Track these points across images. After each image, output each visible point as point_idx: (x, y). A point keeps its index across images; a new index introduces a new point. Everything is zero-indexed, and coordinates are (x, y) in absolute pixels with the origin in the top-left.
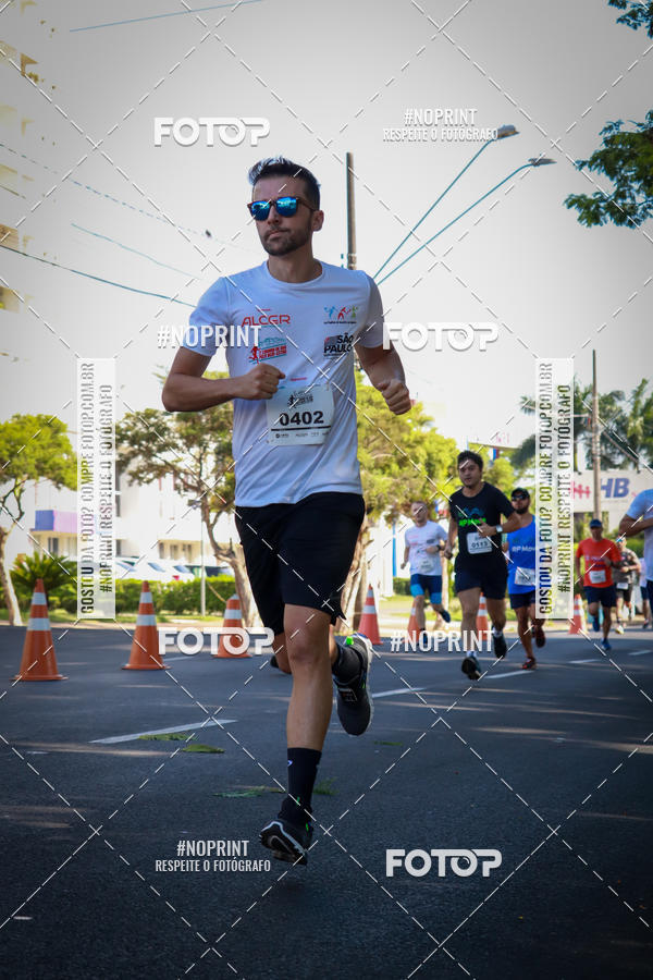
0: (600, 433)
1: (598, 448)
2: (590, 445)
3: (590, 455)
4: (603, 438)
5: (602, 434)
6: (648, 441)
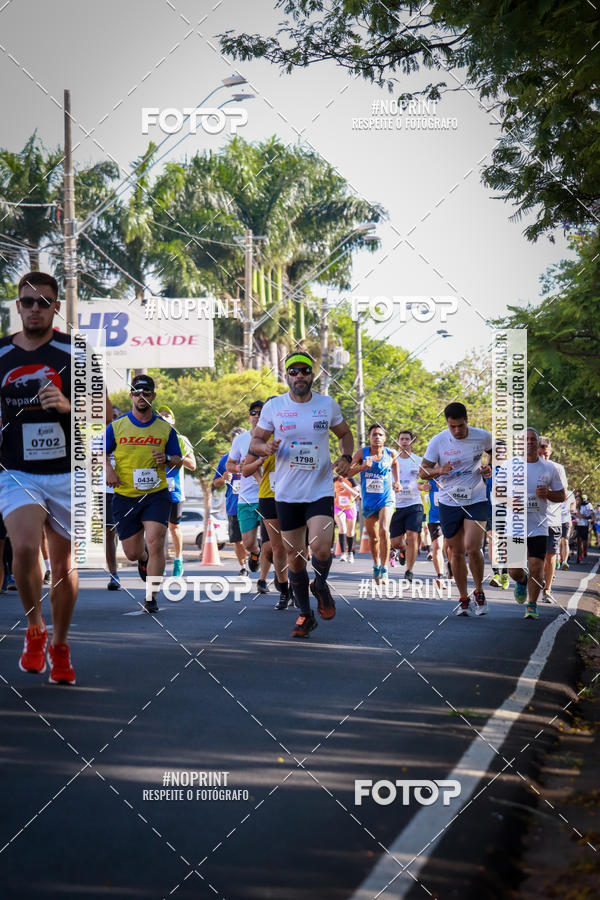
0: (76, 235)
2: (60, 256)
4: (83, 244)
5: (81, 235)
6: (159, 249)
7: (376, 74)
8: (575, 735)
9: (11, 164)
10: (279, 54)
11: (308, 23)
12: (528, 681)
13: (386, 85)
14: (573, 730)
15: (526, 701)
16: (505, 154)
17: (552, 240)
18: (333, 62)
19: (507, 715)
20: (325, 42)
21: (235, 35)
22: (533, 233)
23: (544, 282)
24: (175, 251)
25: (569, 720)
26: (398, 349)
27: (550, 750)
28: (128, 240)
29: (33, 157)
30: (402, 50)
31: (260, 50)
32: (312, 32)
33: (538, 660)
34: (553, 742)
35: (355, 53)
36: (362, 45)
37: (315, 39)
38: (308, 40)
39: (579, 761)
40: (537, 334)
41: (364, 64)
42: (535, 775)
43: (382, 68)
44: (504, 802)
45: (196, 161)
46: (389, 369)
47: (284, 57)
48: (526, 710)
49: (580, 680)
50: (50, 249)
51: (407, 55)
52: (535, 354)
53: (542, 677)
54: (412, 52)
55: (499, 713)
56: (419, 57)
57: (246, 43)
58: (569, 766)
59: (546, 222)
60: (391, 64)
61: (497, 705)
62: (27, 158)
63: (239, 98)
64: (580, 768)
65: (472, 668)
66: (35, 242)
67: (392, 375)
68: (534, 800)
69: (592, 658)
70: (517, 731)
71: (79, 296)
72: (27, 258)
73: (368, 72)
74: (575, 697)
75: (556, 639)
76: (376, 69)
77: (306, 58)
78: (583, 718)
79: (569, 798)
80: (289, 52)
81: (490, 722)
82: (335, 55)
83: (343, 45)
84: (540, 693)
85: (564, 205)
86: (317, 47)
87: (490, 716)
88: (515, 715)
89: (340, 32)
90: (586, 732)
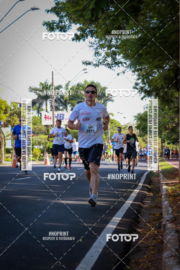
0: (54, 99)
1: (54, 104)
2: (51, 103)
3: (51, 106)
4: (56, 101)
5: (55, 99)
6: (70, 101)
7: (112, 68)
8: (149, 195)
9: (42, 85)
10: (93, 64)
11: (99, 59)
12: (141, 184)
13: (114, 70)
14: (149, 194)
15: (140, 188)
16: (137, 84)
17: (146, 100)
18: (103, 66)
19: (137, 191)
20: (102, 62)
21: (85, 61)
22: (142, 99)
23: (144, 108)
24: (73, 102)
25: (149, 192)
26: (116, 121)
27: (145, 198)
28: (64, 100)
29: (46, 84)
30: (117, 63)
31: (90, 64)
32: (100, 60)
33: (143, 180)
34: (145, 196)
35: (108, 64)
36: (109, 63)
37: (100, 62)
38: (99, 62)
39: (150, 200)
40: (142, 118)
41: (109, 66)
42: (142, 202)
43: (113, 67)
44: (136, 208)
45: (78, 85)
46: (114, 124)
47: (94, 65)
48: (140, 190)
49: (151, 184)
50: (50, 102)
51: (118, 64)
52: (142, 122)
53: (143, 183)
54: (119, 64)
55: (135, 190)
56: (120, 65)
57: (87, 62)
58: (148, 201)
59: (145, 96)
60: (115, 66)
61: (135, 189)
62: (45, 84)
63: (85, 73)
64: (151, 201)
65: (130, 182)
66: (46, 100)
67: (115, 125)
68: (142, 207)
69: (153, 180)
70: (138, 193)
71: (55, 111)
72: (45, 103)
73: (110, 68)
74: (150, 187)
75: (146, 176)
76: (112, 67)
77: (98, 65)
78: (151, 191)
79: (148, 207)
80: (95, 64)
81: (133, 192)
82: (104, 65)
83: (106, 63)
84: (143, 186)
85: (148, 93)
86: (100, 63)
87: (133, 191)
88: (138, 191)
89: (105, 60)
90: (152, 194)
